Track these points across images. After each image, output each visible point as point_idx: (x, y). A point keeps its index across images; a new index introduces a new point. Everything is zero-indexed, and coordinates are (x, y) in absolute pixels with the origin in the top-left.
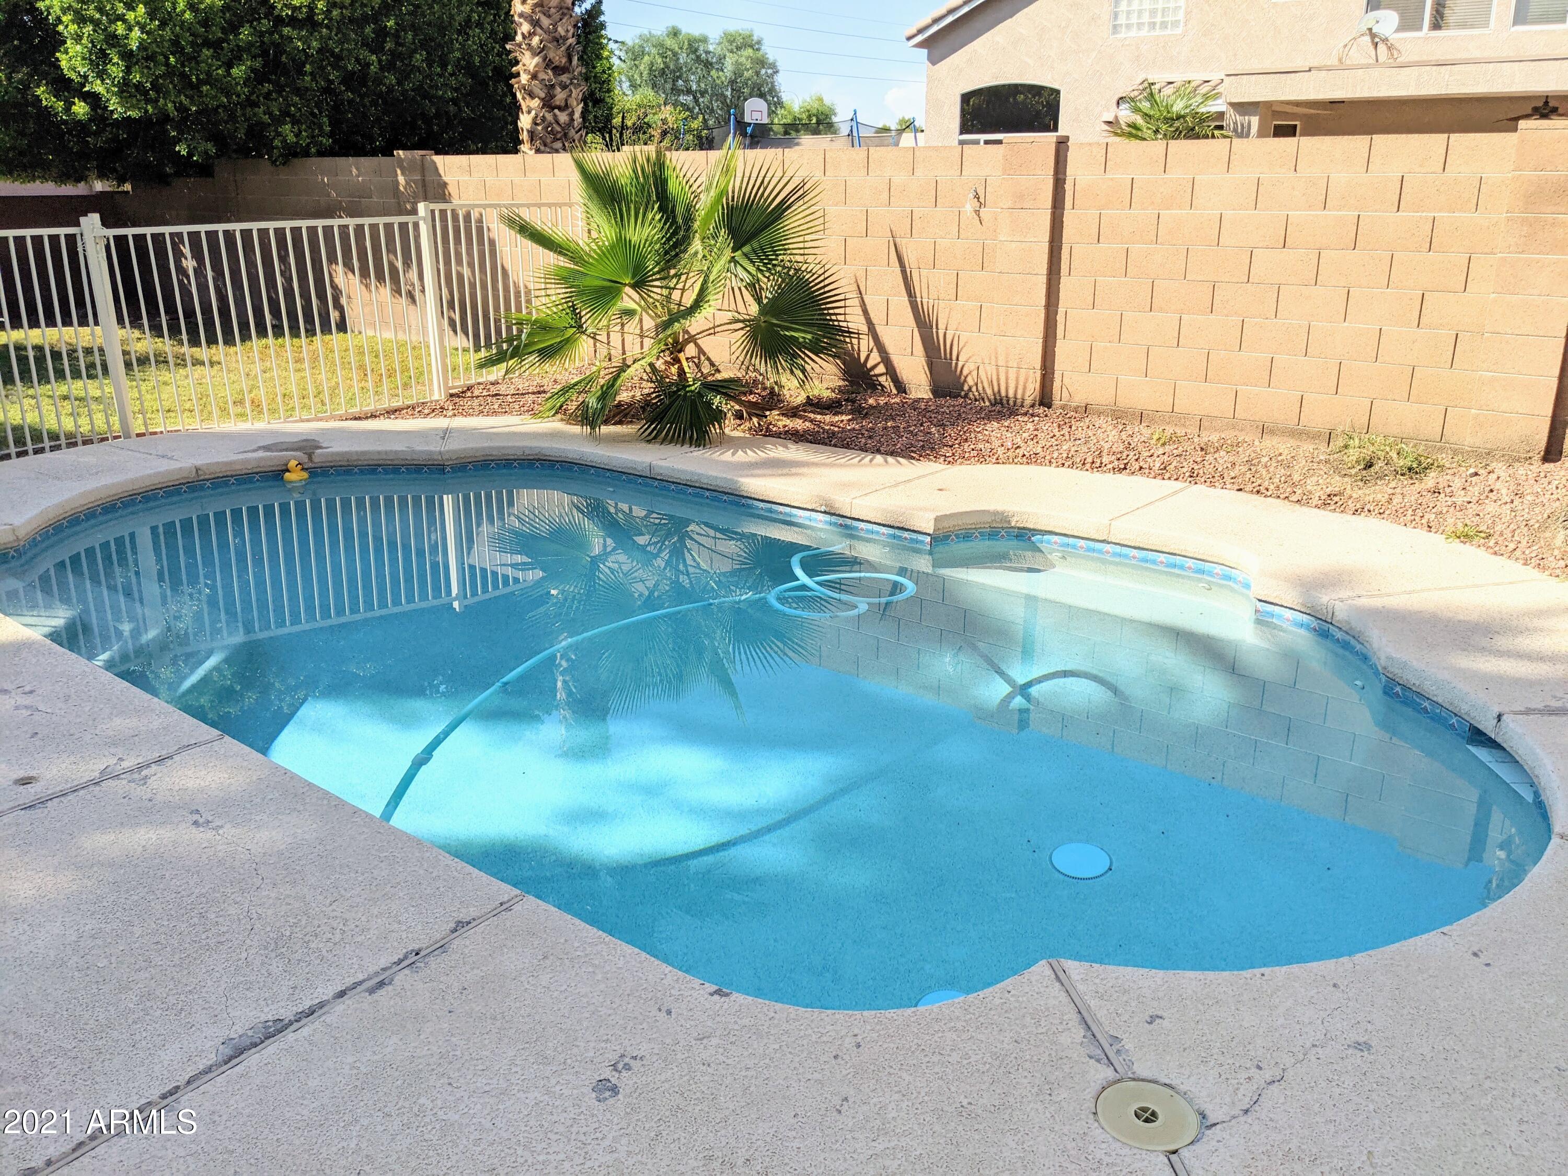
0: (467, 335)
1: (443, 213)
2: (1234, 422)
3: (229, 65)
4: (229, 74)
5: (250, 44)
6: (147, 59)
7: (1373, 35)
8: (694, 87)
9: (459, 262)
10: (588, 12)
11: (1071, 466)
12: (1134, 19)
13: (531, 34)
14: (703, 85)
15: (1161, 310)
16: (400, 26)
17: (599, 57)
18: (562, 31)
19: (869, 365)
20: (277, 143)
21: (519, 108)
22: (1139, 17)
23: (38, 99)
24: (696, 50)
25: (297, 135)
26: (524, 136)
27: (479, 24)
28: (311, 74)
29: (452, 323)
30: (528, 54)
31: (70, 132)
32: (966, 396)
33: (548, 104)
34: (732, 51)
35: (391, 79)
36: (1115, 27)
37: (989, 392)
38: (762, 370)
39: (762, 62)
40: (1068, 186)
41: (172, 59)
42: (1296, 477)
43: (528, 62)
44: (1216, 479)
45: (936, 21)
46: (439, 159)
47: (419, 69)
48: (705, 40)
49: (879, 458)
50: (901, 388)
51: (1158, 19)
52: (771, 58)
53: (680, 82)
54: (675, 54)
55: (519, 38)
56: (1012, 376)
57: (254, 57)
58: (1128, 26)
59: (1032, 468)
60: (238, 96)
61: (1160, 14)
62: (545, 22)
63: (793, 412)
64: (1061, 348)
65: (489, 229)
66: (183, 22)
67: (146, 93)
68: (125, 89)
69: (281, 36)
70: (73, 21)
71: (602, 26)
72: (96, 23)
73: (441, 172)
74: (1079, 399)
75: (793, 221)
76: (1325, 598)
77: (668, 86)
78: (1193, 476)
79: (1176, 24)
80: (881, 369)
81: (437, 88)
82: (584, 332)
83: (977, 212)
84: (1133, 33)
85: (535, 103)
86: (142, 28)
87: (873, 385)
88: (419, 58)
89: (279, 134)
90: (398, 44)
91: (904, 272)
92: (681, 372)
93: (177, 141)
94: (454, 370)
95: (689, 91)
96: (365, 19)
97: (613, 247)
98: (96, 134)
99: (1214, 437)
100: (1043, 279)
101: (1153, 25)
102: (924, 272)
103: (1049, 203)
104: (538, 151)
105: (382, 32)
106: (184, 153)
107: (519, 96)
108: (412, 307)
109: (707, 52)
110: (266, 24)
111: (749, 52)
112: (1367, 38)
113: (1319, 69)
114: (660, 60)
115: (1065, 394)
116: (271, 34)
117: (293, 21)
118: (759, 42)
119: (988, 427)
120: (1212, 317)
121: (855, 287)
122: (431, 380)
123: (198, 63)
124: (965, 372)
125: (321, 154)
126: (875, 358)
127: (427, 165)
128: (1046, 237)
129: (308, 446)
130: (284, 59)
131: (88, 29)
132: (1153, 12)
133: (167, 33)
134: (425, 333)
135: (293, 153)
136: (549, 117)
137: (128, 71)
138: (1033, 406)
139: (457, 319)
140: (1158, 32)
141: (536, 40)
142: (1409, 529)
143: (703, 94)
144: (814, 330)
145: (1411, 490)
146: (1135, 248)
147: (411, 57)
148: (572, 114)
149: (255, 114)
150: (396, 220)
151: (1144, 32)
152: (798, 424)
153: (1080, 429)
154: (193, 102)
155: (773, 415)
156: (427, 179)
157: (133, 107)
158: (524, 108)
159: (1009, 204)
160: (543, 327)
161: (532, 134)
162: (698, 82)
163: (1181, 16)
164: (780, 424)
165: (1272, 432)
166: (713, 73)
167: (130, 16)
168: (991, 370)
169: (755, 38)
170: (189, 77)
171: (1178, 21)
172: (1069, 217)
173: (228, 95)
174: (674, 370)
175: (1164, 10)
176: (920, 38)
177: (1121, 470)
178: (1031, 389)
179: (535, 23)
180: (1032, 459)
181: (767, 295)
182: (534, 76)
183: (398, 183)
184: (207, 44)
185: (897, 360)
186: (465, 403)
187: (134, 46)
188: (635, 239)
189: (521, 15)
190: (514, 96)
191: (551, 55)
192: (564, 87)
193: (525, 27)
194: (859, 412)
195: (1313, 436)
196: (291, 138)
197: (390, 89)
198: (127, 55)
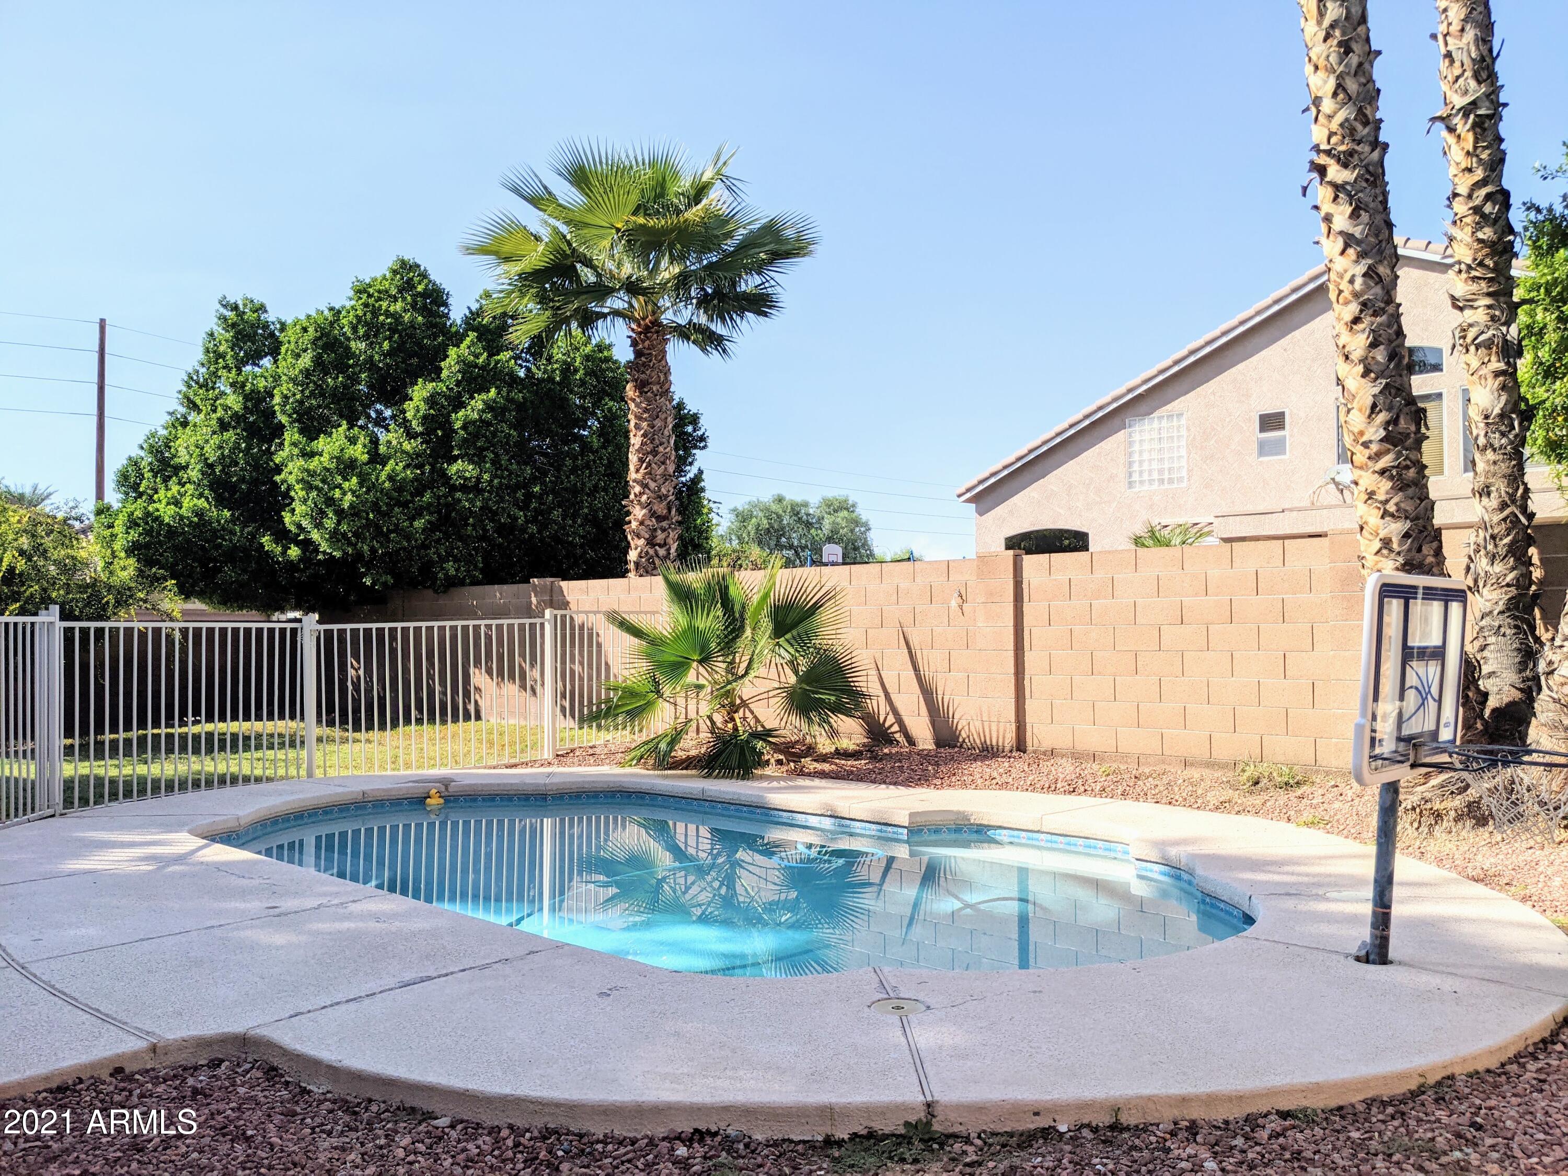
0: (574, 718)
1: (563, 617)
2: (1163, 758)
3: (412, 519)
4: (412, 525)
5: (430, 504)
6: (352, 515)
7: (1337, 484)
8: (796, 544)
9: (573, 661)
10: (692, 480)
11: (1033, 790)
12: (1146, 477)
13: (641, 494)
14: (803, 541)
15: (1100, 674)
16: (544, 492)
17: (700, 514)
18: (664, 491)
19: (887, 725)
20: (440, 575)
21: (628, 546)
22: (1150, 475)
23: (262, 546)
24: (798, 513)
25: (457, 570)
26: (632, 566)
27: (605, 490)
28: (473, 525)
29: (563, 709)
30: (638, 507)
31: (281, 569)
32: (961, 746)
33: (651, 542)
34: (830, 514)
35: (533, 528)
36: (1130, 483)
37: (978, 742)
38: (798, 725)
39: (856, 522)
40: (1025, 586)
41: (371, 516)
42: (1200, 792)
43: (638, 513)
44: (1143, 796)
45: (981, 482)
46: (564, 584)
47: (555, 522)
48: (806, 505)
49: (883, 786)
50: (911, 741)
51: (1166, 476)
52: (864, 518)
53: (783, 539)
54: (779, 516)
55: (632, 496)
56: (994, 728)
57: (431, 514)
58: (1141, 482)
59: (1003, 792)
60: (416, 541)
61: (1166, 472)
62: (652, 485)
63: (823, 758)
64: (1029, 705)
65: (598, 635)
66: (382, 489)
67: (348, 539)
68: (335, 537)
69: (453, 499)
70: (302, 489)
71: (703, 490)
72: (319, 490)
73: (566, 593)
74: (1046, 745)
75: (824, 615)
76: (1173, 852)
77: (773, 543)
78: (1124, 794)
79: (1180, 480)
80: (896, 728)
81: (568, 535)
82: (661, 696)
83: (961, 607)
84: (1146, 487)
85: (642, 542)
86: (353, 492)
87: (889, 740)
88: (556, 514)
89: (443, 569)
90: (541, 504)
91: (910, 652)
92: (736, 729)
93: (364, 575)
94: (561, 740)
95: (791, 547)
96: (518, 486)
97: (684, 632)
98: (303, 571)
99: (1147, 771)
100: (1011, 654)
101: (1161, 481)
102: (925, 652)
103: (1011, 598)
104: (641, 576)
105: (529, 496)
106: (368, 583)
107: (629, 537)
108: (533, 698)
109: (808, 515)
110: (443, 490)
111: (845, 513)
112: (1333, 486)
113: (1291, 510)
114: (765, 522)
115: (1035, 741)
116: (446, 497)
117: (464, 488)
118: (853, 506)
119: (974, 766)
120: (1137, 677)
121: (874, 666)
122: (543, 747)
123: (390, 517)
124: (959, 727)
125: (475, 583)
126: (891, 719)
127: (555, 589)
128: (1011, 623)
129: (446, 782)
130: (453, 514)
131: (314, 494)
132: (1161, 471)
133: (371, 497)
134: (542, 718)
135: (453, 583)
136: (651, 552)
137: (339, 523)
138: (1011, 751)
139: (567, 705)
140: (1166, 486)
141: (644, 498)
142: (1274, 822)
143: (803, 548)
144: (837, 693)
145: (1282, 797)
146: (1076, 629)
147: (550, 513)
148: (668, 550)
149: (427, 555)
150: (527, 621)
151: (1155, 486)
152: (826, 767)
153: (1045, 766)
154: (382, 546)
155: (806, 761)
156: (555, 598)
157: (338, 549)
158: (633, 546)
159: (983, 600)
160: (630, 693)
161: (637, 565)
162: (799, 540)
163: (1184, 473)
164: (811, 767)
165: (1192, 765)
166: (813, 531)
167: (346, 485)
168: (978, 724)
169: (850, 502)
170: (381, 528)
171: (1182, 478)
172: (1027, 607)
173: (409, 541)
174: (730, 725)
175: (1170, 469)
176: (968, 495)
177: (1070, 793)
178: (1008, 738)
179: (645, 486)
180: (1004, 786)
181: (802, 669)
182: (642, 523)
183: (531, 602)
184: (399, 504)
185: (908, 721)
186: (569, 760)
187: (346, 505)
188: (702, 626)
189: (634, 481)
190: (626, 537)
191: (655, 508)
192: (664, 530)
193: (637, 489)
194: (875, 758)
195: (1223, 766)
196: (452, 572)
197: (532, 536)
198: (340, 513)
